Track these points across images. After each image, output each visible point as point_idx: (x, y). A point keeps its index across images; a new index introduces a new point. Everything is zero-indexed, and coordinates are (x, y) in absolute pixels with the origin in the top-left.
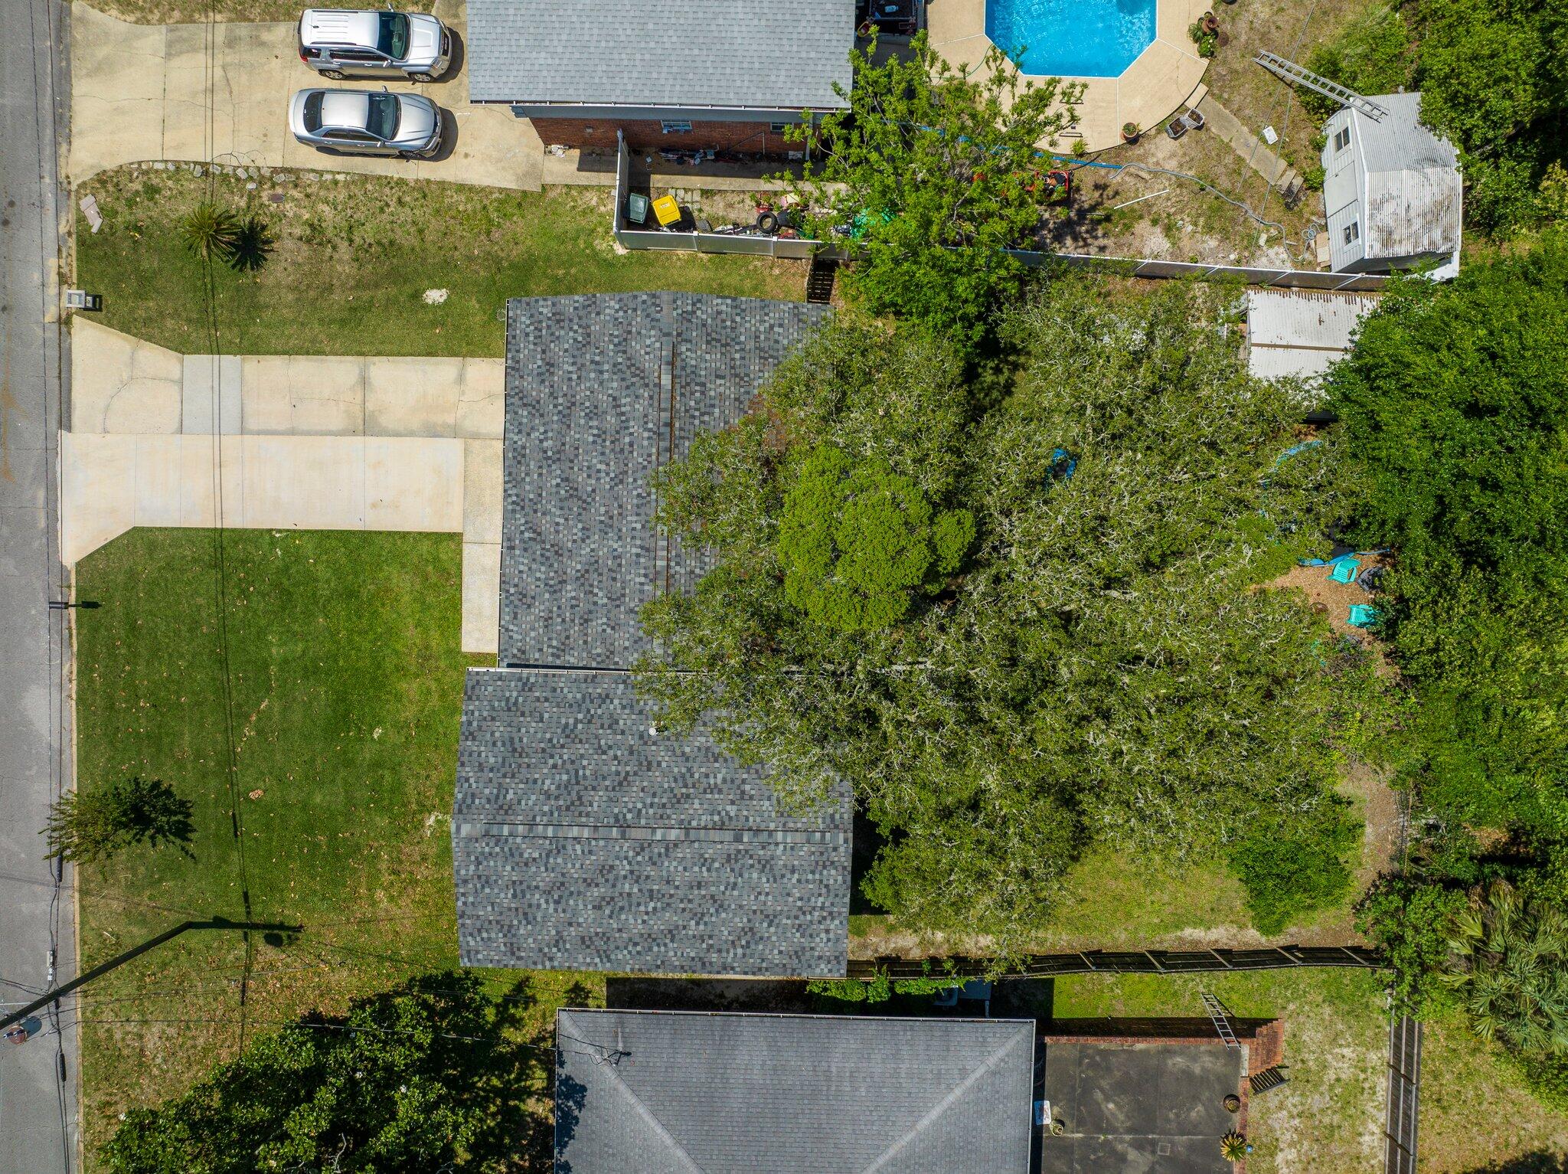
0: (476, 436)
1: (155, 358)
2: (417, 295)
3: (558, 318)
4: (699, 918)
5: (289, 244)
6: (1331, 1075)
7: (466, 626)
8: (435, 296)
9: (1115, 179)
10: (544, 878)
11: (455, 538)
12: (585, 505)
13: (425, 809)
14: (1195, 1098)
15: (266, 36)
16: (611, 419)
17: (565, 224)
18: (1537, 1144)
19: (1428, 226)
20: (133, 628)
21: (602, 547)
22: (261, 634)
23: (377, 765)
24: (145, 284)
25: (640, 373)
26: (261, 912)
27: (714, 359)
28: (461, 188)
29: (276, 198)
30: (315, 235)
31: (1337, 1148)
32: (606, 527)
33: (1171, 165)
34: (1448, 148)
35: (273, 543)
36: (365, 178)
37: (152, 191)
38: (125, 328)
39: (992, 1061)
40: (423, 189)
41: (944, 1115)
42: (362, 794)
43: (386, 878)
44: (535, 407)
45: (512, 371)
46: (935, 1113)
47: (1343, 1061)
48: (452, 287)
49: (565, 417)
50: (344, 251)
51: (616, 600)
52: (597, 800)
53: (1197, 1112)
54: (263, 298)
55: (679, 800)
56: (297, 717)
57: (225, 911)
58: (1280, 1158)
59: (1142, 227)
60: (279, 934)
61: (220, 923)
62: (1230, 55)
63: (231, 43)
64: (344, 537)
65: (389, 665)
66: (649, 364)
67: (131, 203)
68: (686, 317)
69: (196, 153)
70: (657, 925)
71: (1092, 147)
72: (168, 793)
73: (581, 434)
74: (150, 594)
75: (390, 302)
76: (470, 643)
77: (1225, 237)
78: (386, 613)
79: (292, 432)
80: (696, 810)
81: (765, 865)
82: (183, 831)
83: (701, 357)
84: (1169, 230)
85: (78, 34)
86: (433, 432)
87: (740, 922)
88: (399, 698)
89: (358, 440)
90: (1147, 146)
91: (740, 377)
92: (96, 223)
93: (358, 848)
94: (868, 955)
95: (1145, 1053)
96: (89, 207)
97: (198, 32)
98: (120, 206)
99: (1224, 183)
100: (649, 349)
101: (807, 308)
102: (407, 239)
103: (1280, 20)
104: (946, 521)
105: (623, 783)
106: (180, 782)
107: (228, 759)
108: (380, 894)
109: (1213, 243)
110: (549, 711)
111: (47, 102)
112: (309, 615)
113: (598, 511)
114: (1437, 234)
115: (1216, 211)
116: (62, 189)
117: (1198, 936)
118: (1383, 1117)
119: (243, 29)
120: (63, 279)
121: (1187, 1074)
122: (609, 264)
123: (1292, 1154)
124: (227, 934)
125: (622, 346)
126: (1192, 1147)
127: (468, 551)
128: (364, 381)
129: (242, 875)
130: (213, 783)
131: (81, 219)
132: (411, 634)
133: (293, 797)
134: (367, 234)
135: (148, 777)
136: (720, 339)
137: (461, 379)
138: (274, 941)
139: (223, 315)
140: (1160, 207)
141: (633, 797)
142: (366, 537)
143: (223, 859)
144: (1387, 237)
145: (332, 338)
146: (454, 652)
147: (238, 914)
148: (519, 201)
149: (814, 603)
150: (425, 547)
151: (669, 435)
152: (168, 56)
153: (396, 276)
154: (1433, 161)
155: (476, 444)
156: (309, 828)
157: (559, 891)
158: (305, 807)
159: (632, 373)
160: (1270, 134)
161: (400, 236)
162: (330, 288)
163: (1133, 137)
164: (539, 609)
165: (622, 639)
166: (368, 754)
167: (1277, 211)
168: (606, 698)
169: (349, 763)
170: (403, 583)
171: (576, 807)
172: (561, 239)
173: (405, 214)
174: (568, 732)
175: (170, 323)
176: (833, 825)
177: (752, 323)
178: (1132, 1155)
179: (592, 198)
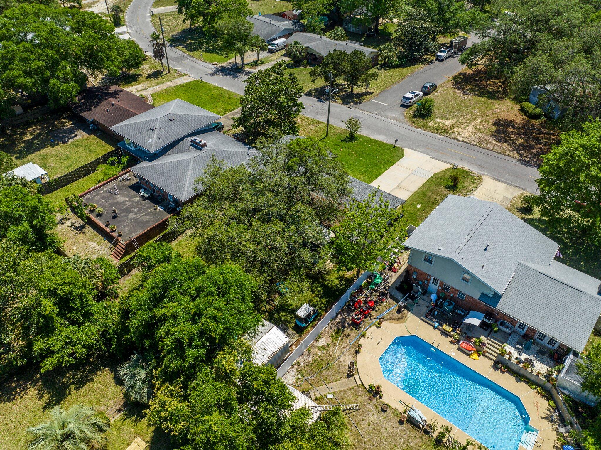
1: (436, 171)
5: (447, 192)
8: (419, 206)
9: (348, 341)
33: (342, 359)
39: (185, 192)
54: (438, 186)
59: (330, 341)
62: (365, 398)
69: (478, 191)
71: (362, 339)
72: (352, 142)
79: (406, 178)
82: (343, 141)
92: (472, 174)
97: (508, 202)
103: (366, 422)
109: (310, 359)
115: (319, 365)
128: (408, 191)
131: (474, 173)
140: (331, 349)
145: (421, 190)
160: (330, 396)
175: (442, 174)
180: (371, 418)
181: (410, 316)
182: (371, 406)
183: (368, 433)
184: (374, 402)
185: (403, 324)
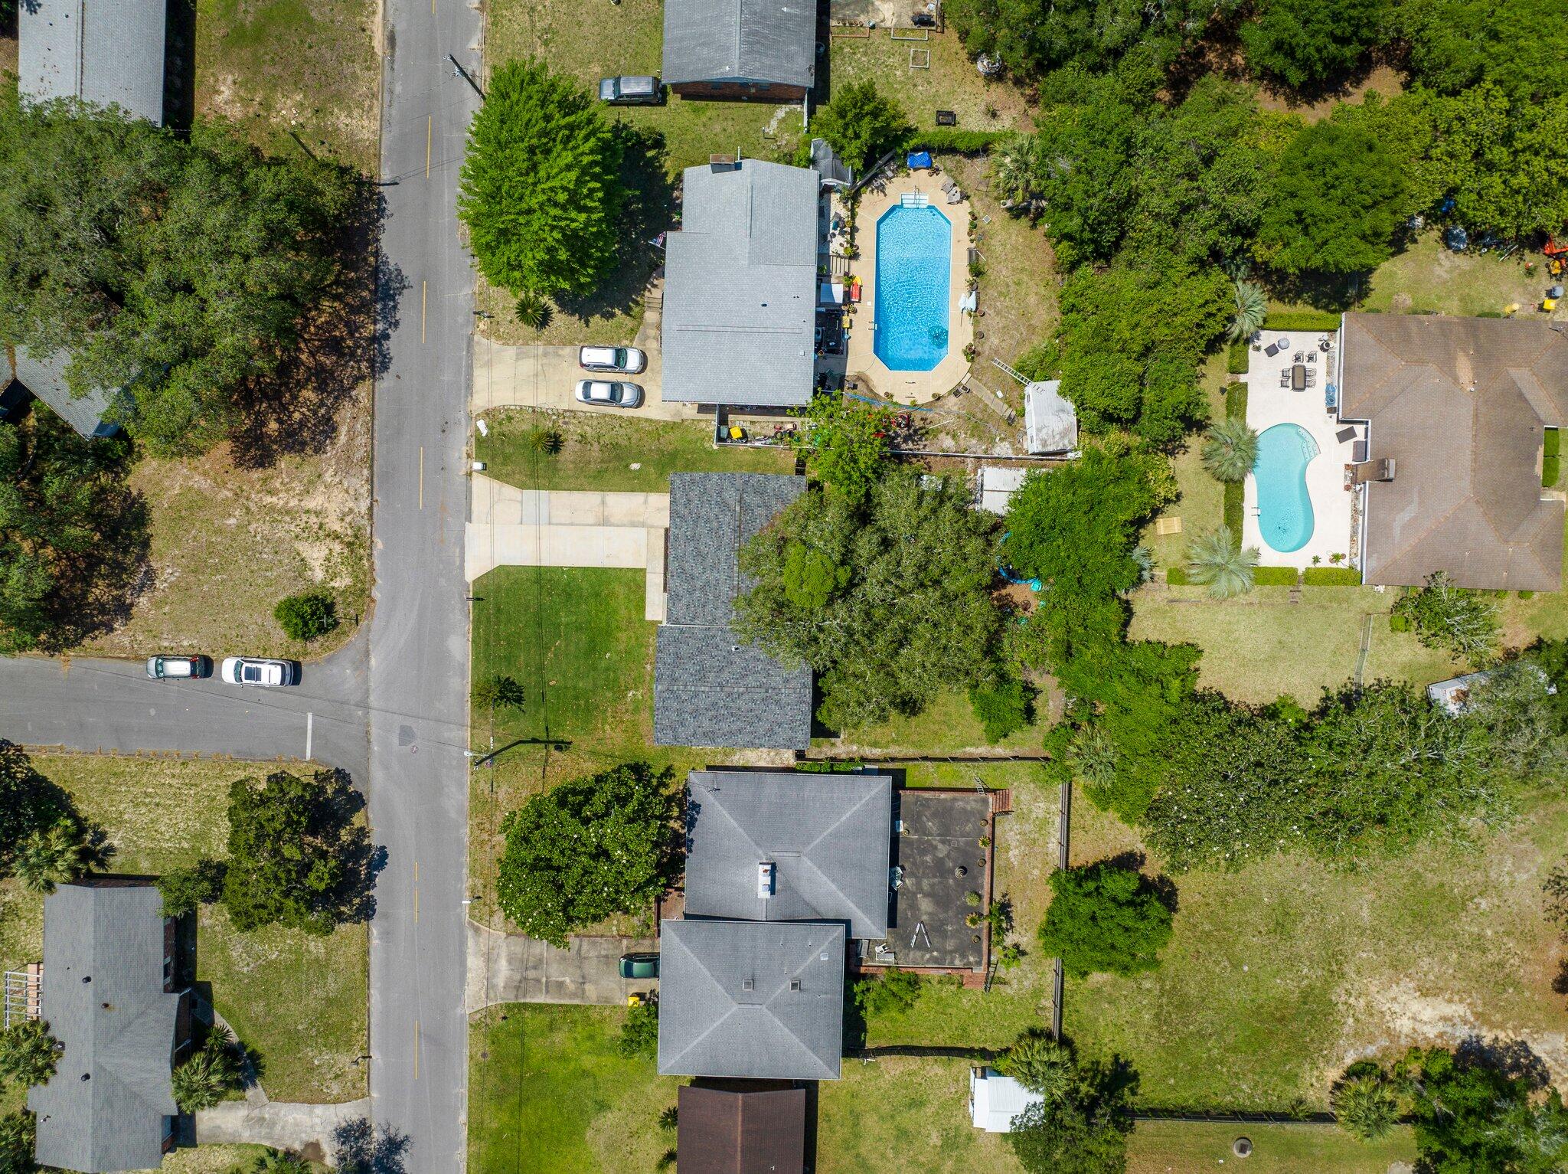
0: (652, 527)
1: (510, 491)
2: (627, 466)
3: (693, 482)
4: (751, 724)
5: (572, 443)
6: (1034, 816)
7: (647, 609)
8: (635, 466)
9: (930, 415)
10: (690, 708)
11: (643, 571)
12: (704, 559)
13: (628, 689)
14: (968, 821)
15: (561, 352)
16: (715, 524)
17: (691, 436)
18: (1129, 849)
19: (1062, 438)
20: (499, 610)
21: (712, 576)
22: (557, 613)
23: (607, 669)
24: (507, 459)
25: (727, 505)
26: (553, 736)
27: (757, 500)
28: (647, 420)
29: (565, 423)
30: (583, 439)
31: (1037, 849)
32: (712, 568)
33: (955, 409)
34: (1070, 406)
35: (563, 572)
36: (605, 415)
37: (510, 419)
38: (497, 477)
39: (873, 793)
40: (631, 421)
41: (852, 816)
42: (600, 682)
43: (610, 720)
44: (682, 517)
45: (673, 502)
46: (848, 814)
47: (1040, 808)
48: (643, 463)
49: (696, 522)
50: (596, 447)
51: (717, 598)
52: (711, 676)
53: (969, 827)
54: (559, 466)
55: (743, 677)
56: (572, 648)
57: (537, 735)
58: (1011, 853)
59: (942, 436)
60: (561, 746)
61: (535, 741)
62: (981, 361)
63: (545, 355)
64: (595, 570)
65: (613, 626)
66: (731, 502)
67: (500, 424)
68: (746, 483)
69: (529, 402)
70: (734, 727)
71: (919, 402)
72: (513, 683)
73: (703, 529)
74: (507, 595)
75: (615, 469)
76: (650, 616)
77: (980, 438)
78: (613, 603)
79: (572, 524)
80: (751, 680)
81: (777, 702)
82: (519, 700)
83: (752, 499)
84: (954, 437)
85: (477, 349)
86: (633, 525)
87: (767, 726)
88: (617, 640)
89: (601, 528)
90: (943, 401)
91: (767, 507)
92: (484, 432)
93: (597, 707)
94: (822, 756)
95: (945, 800)
96: (481, 425)
97: (530, 349)
98: (496, 425)
99: (979, 415)
100: (731, 496)
101: (795, 477)
102: (623, 442)
103: (1003, 345)
104: (841, 571)
105: (721, 670)
106: (518, 677)
107: (541, 667)
108: (607, 727)
109: (974, 441)
110: (691, 642)
111: (463, 379)
112: (578, 604)
113: (709, 561)
114: (1066, 442)
115: (976, 427)
116: (469, 417)
117: (971, 750)
118: (1058, 835)
119: (551, 349)
120: (469, 456)
121: (964, 810)
122: (710, 453)
123: (1016, 852)
124: (538, 746)
125: (719, 494)
126: (967, 843)
127: (648, 576)
128: (603, 503)
129: (546, 719)
130: (534, 678)
131: (478, 430)
132: (623, 612)
133: (570, 684)
134: (606, 440)
135: (504, 676)
136: (760, 492)
137: (646, 502)
138: (558, 748)
139: (541, 473)
140: (951, 427)
141: (725, 675)
142: (605, 570)
143: (537, 712)
144: (1044, 444)
145: (590, 484)
146: (642, 620)
147: (543, 736)
148: (673, 426)
149: (796, 598)
150: (630, 574)
151: (739, 531)
152: (517, 359)
153: (619, 458)
154: (1063, 411)
155: (652, 530)
156: (577, 698)
157: (696, 714)
158: (575, 688)
159: (724, 505)
160: (1000, 394)
161: (620, 441)
162: (589, 462)
163: (938, 398)
164: (684, 601)
165: (719, 613)
166: (603, 664)
167: (1004, 426)
168: (714, 637)
169: (595, 669)
170: (621, 591)
171: (703, 679)
172: (690, 442)
173: (622, 431)
174: (699, 650)
175: (517, 476)
176: (804, 686)
177: (773, 484)
178: (940, 846)
179: (703, 425)
180: (996, 342)
181: (851, 371)
182: (985, 348)
183: (1012, 337)
184: (979, 349)
185: (868, 373)
